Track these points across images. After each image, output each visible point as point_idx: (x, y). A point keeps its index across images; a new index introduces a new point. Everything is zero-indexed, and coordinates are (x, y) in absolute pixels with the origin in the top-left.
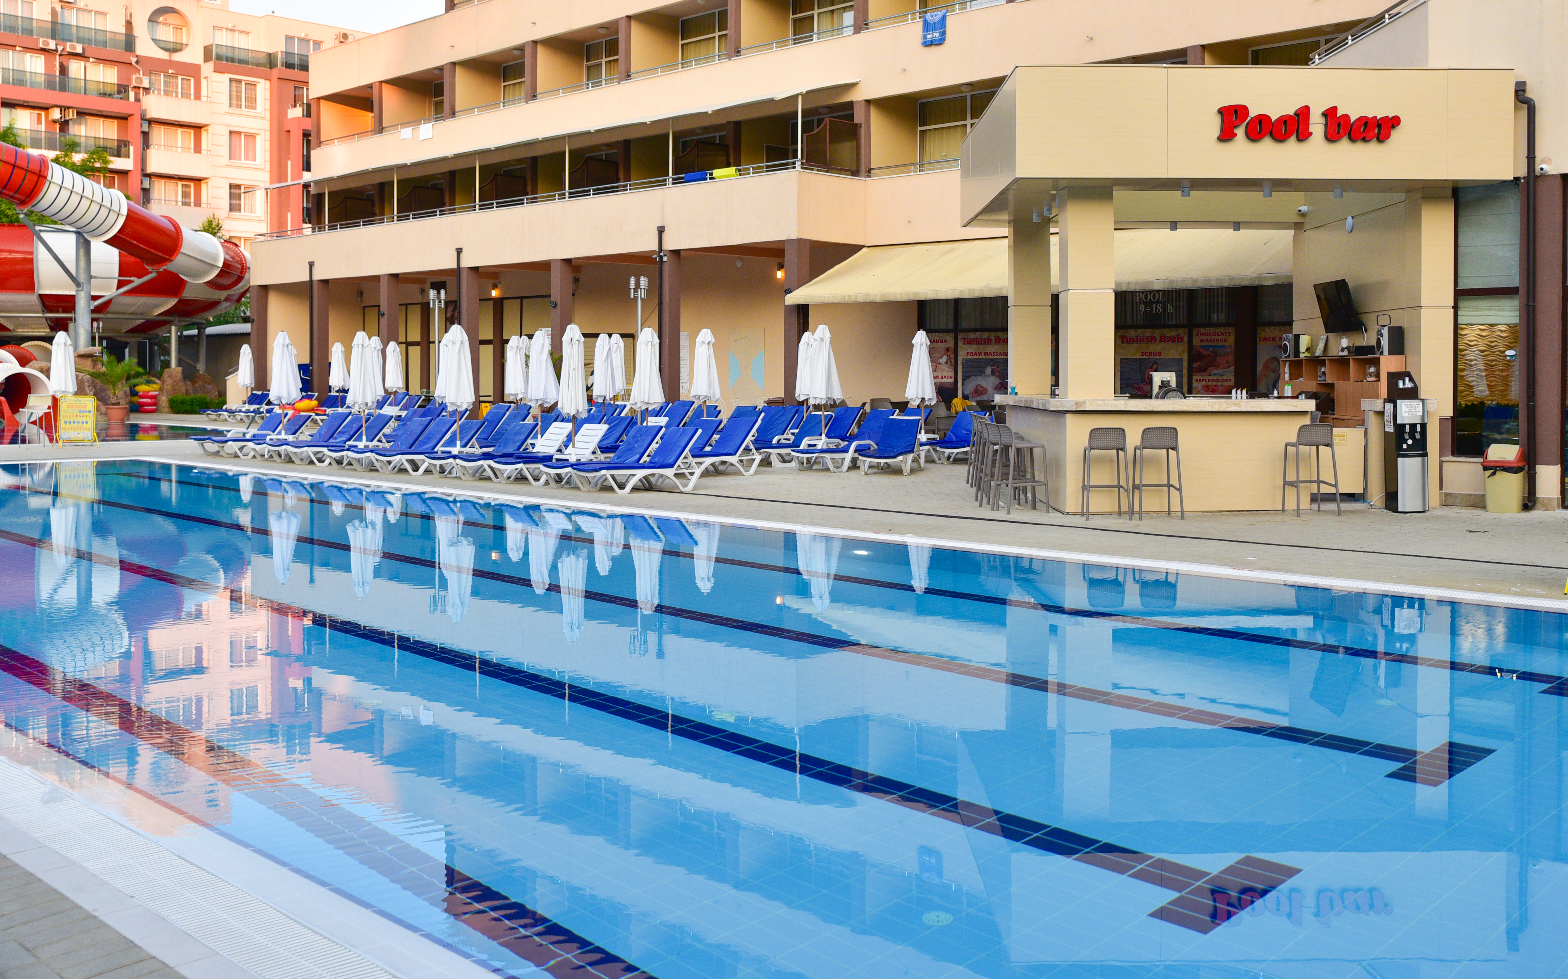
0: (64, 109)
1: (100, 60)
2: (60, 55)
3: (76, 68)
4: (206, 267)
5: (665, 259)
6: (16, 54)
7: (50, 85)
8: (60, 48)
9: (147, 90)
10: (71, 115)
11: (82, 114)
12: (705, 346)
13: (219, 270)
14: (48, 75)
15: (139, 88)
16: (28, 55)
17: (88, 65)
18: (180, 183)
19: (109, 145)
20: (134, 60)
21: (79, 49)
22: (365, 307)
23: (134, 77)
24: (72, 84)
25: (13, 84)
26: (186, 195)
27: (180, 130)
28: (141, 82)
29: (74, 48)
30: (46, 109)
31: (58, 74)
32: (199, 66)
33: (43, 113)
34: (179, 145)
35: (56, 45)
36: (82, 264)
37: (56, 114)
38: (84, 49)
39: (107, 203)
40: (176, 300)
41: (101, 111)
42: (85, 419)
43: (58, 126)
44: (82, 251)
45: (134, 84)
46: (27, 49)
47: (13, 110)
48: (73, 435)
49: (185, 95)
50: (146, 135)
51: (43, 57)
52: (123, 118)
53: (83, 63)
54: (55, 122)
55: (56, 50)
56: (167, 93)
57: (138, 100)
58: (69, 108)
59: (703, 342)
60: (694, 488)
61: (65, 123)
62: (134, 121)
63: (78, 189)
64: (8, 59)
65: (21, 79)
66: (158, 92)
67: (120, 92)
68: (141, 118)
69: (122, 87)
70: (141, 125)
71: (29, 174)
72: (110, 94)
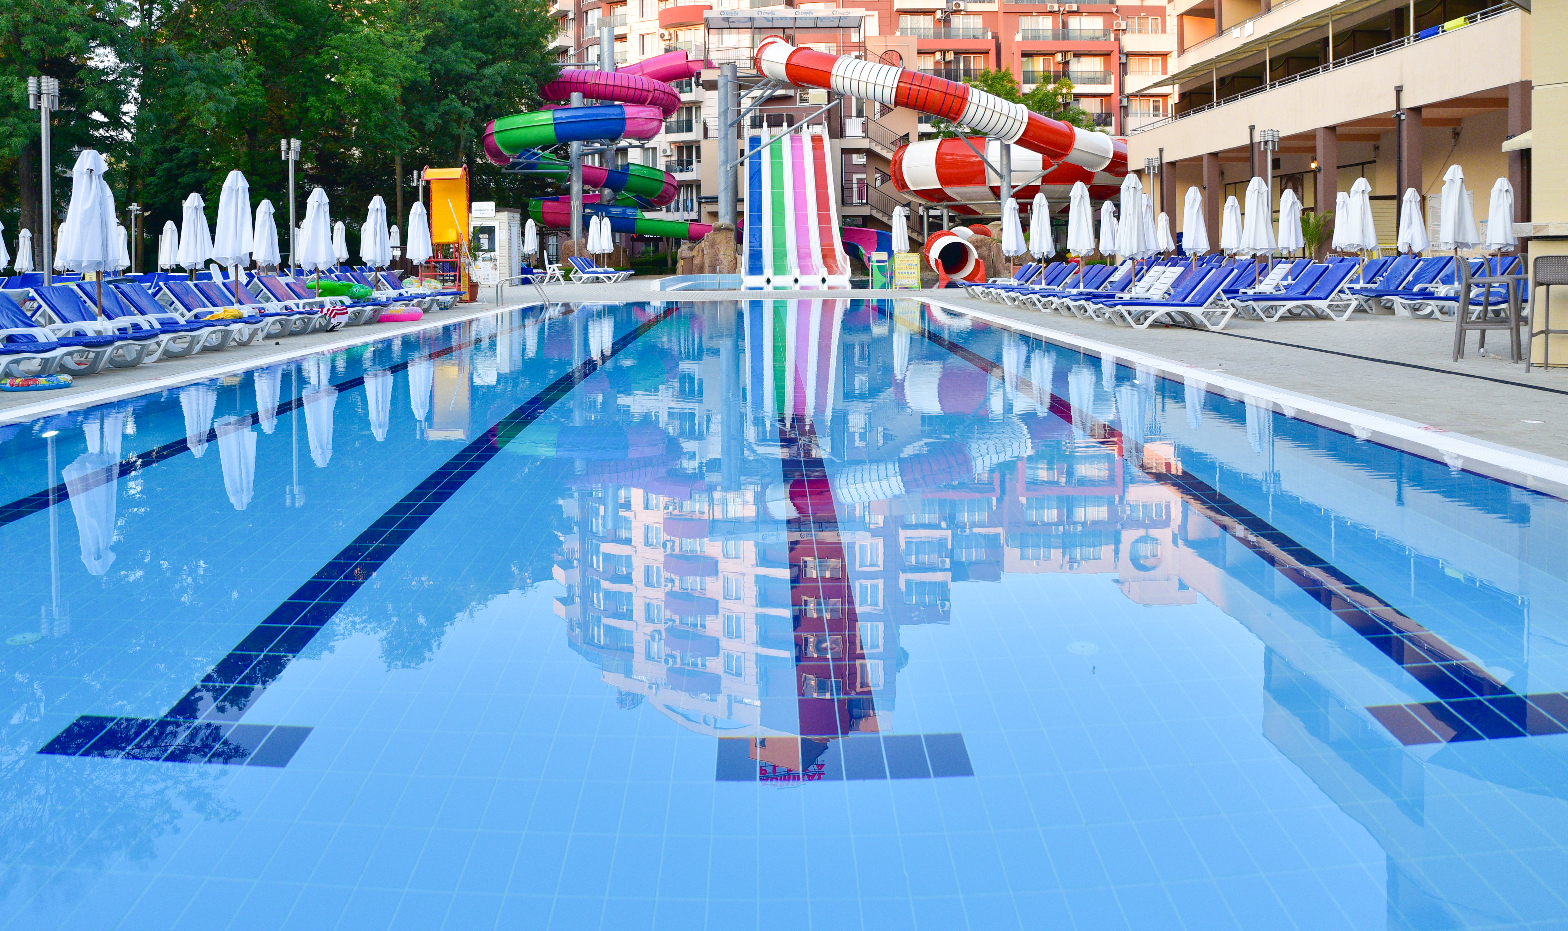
0: (1064, 53)
1: (1090, 14)
2: (1062, 14)
3: (1074, 23)
4: (1098, 159)
5: (1403, 117)
6: (1033, 18)
7: (1055, 37)
8: (1062, 9)
9: (1124, 31)
10: (1069, 56)
11: (1077, 55)
12: (1360, 195)
13: (1110, 161)
14: (1055, 30)
15: (1119, 30)
16: (1041, 17)
17: (1083, 18)
18: (1151, 100)
19: (1098, 75)
20: (1114, 10)
21: (1075, 8)
23: (1115, 22)
24: (1071, 34)
25: (1032, 39)
26: (1156, 109)
27: (1150, 59)
28: (1120, 26)
29: (1070, 7)
30: (1053, 54)
31: (1060, 27)
32: (1164, 7)
33: (1052, 58)
34: (1150, 70)
35: (1059, 7)
36: (1005, 162)
37: (1058, 57)
38: (1078, 7)
39: (1012, 114)
41: (1090, 51)
42: (912, 271)
43: (1061, 66)
44: (1004, 152)
45: (1115, 28)
46: (1040, 13)
47: (1032, 60)
48: (905, 282)
49: (1154, 31)
50: (1124, 65)
51: (1051, 17)
52: (1107, 55)
53: (1078, 18)
54: (1059, 63)
55: (1059, 11)
56: (1140, 31)
57: (1117, 39)
58: (1067, 52)
59: (1357, 192)
60: (1225, 327)
61: (1066, 63)
62: (1115, 56)
63: (990, 106)
64: (1027, 23)
65: (1036, 36)
66: (1133, 32)
67: (1104, 35)
68: (1120, 53)
69: (1106, 32)
70: (1120, 58)
71: (956, 98)
72: (1097, 38)
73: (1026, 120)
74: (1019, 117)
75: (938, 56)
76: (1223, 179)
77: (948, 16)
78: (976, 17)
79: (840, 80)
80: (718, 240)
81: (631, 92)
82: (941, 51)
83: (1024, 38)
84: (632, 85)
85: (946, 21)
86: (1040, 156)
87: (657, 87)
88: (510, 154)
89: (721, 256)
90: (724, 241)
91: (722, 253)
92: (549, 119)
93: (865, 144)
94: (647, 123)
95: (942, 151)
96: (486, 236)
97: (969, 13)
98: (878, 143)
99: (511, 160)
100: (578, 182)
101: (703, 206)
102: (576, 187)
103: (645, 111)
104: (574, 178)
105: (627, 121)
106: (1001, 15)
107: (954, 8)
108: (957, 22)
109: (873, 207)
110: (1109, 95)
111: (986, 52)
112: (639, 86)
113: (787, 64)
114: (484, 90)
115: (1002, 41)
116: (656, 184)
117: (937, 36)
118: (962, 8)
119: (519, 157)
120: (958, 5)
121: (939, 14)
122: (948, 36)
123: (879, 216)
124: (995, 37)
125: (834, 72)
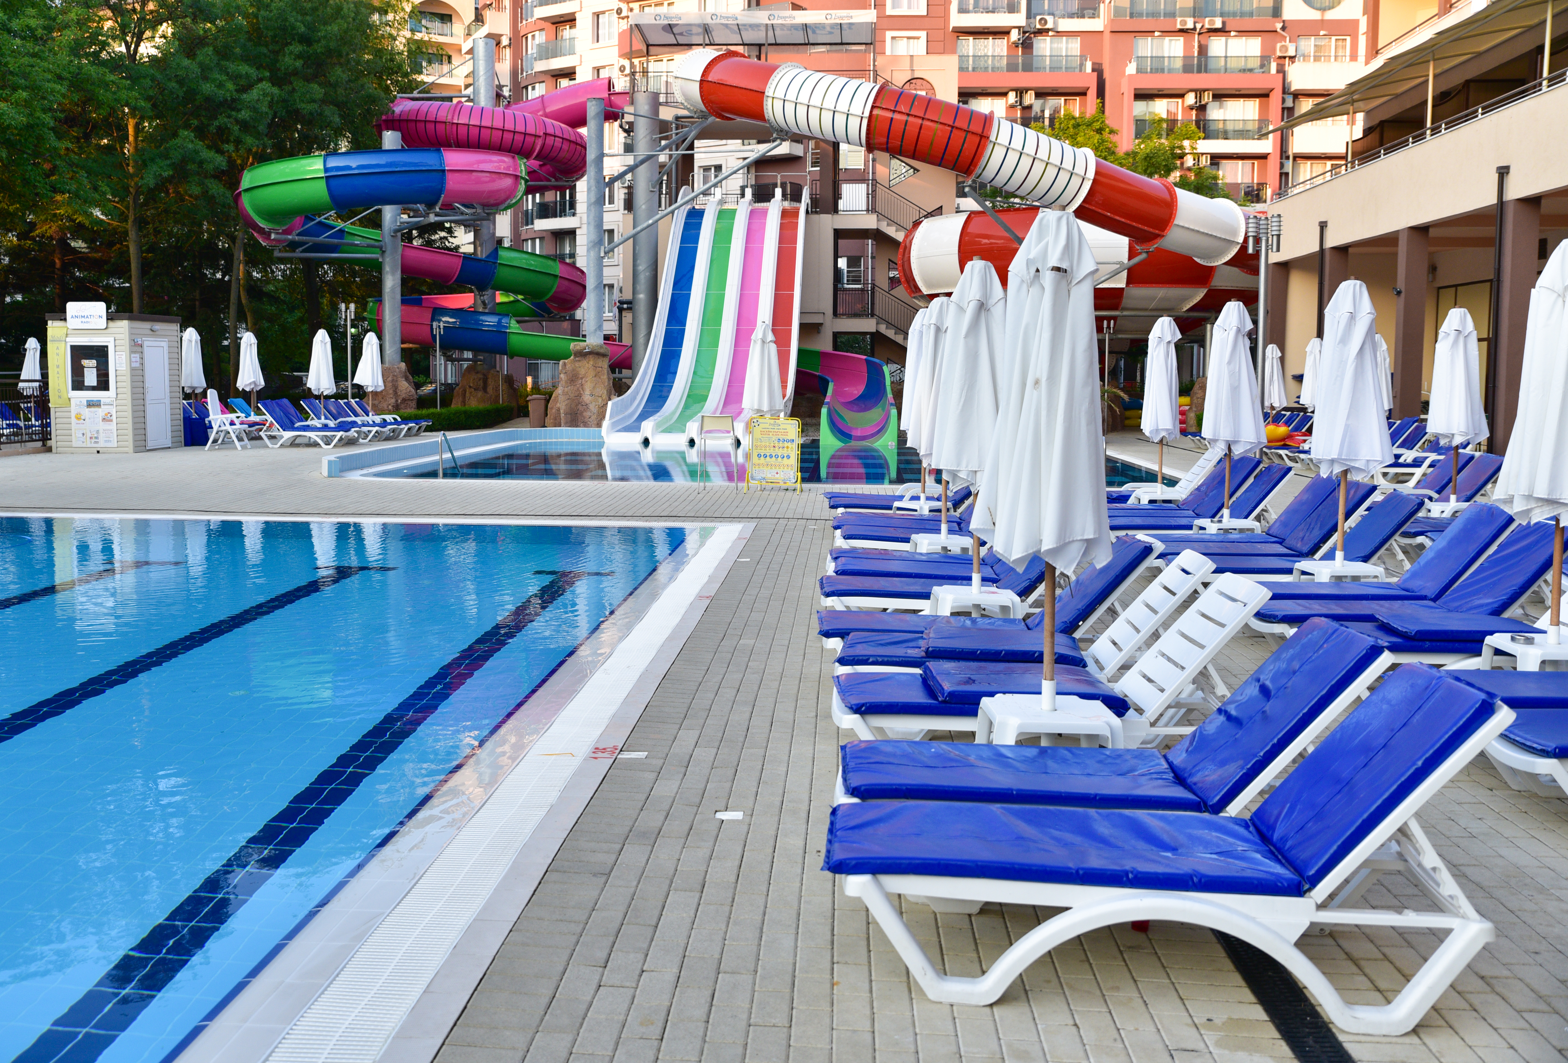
0: (1199, 92)
1: (1242, 33)
2: (1199, 34)
3: (1217, 46)
4: (1217, 243)
6: (1155, 41)
7: (1187, 68)
8: (1199, 26)
9: (1292, 58)
10: (1207, 98)
11: (1219, 96)
13: (1239, 247)
14: (1187, 58)
15: (1285, 57)
16: (1167, 39)
17: (1230, 40)
18: (1329, 163)
19: (1250, 126)
20: (1279, 26)
21: (1218, 24)
22: (1440, 288)
23: (1279, 45)
24: (1212, 65)
25: (1151, 72)
28: (1287, 50)
29: (1213, 23)
30: (1182, 96)
31: (1196, 54)
32: (1357, 21)
33: (1180, 101)
35: (1195, 23)
37: (1190, 99)
38: (1224, 23)
40: (1205, 291)
41: (1239, 90)
42: (785, 452)
43: (1194, 112)
45: (1279, 54)
46: (1166, 33)
47: (1151, 103)
48: (769, 475)
49: (1339, 58)
50: (1290, 111)
51: (1182, 39)
52: (1263, 95)
53: (1223, 39)
54: (1191, 108)
55: (1195, 29)
56: (1317, 58)
57: (1281, 70)
58: (1204, 91)
61: (1202, 108)
62: (1276, 98)
63: (1030, 149)
64: (1146, 47)
65: (1158, 66)
66: (1305, 57)
67: (1262, 66)
68: (1284, 92)
69: (1265, 60)
70: (1284, 101)
71: (969, 136)
72: (1251, 70)
73: (1091, 174)
74: (1079, 170)
75: (1012, 97)
76: (1434, 279)
77: (1029, 38)
78: (1071, 39)
79: (778, 105)
80: (582, 372)
81: (508, 137)
82: (1016, 90)
83: (1139, 70)
84: (509, 126)
85: (1026, 44)
86: (1124, 241)
87: (550, 130)
88: (270, 226)
89: (587, 397)
90: (592, 373)
91: (587, 392)
92: (318, 170)
93: (870, 222)
94: (493, 181)
95: (970, 229)
96: (93, 363)
97: (1059, 34)
98: (892, 222)
99: (273, 236)
100: (393, 274)
101: (624, 314)
102: (391, 282)
103: (491, 161)
104: (387, 268)
105: (449, 177)
106: (1107, 36)
107: (1038, 26)
108: (1044, 46)
109: (881, 320)
110: (1263, 157)
111: (1083, 93)
112: (520, 128)
113: (702, 82)
114: (245, 126)
115: (1107, 75)
116: (548, 280)
117: (1012, 67)
118: (1049, 25)
119: (287, 232)
120: (1043, 21)
121: (1014, 35)
122: (1028, 67)
123: (890, 333)
124: (1098, 70)
125: (769, 92)
